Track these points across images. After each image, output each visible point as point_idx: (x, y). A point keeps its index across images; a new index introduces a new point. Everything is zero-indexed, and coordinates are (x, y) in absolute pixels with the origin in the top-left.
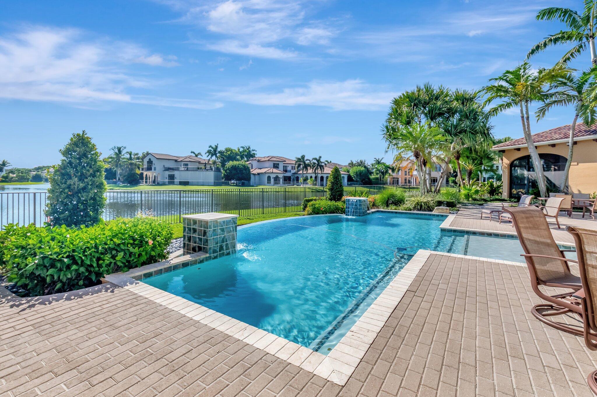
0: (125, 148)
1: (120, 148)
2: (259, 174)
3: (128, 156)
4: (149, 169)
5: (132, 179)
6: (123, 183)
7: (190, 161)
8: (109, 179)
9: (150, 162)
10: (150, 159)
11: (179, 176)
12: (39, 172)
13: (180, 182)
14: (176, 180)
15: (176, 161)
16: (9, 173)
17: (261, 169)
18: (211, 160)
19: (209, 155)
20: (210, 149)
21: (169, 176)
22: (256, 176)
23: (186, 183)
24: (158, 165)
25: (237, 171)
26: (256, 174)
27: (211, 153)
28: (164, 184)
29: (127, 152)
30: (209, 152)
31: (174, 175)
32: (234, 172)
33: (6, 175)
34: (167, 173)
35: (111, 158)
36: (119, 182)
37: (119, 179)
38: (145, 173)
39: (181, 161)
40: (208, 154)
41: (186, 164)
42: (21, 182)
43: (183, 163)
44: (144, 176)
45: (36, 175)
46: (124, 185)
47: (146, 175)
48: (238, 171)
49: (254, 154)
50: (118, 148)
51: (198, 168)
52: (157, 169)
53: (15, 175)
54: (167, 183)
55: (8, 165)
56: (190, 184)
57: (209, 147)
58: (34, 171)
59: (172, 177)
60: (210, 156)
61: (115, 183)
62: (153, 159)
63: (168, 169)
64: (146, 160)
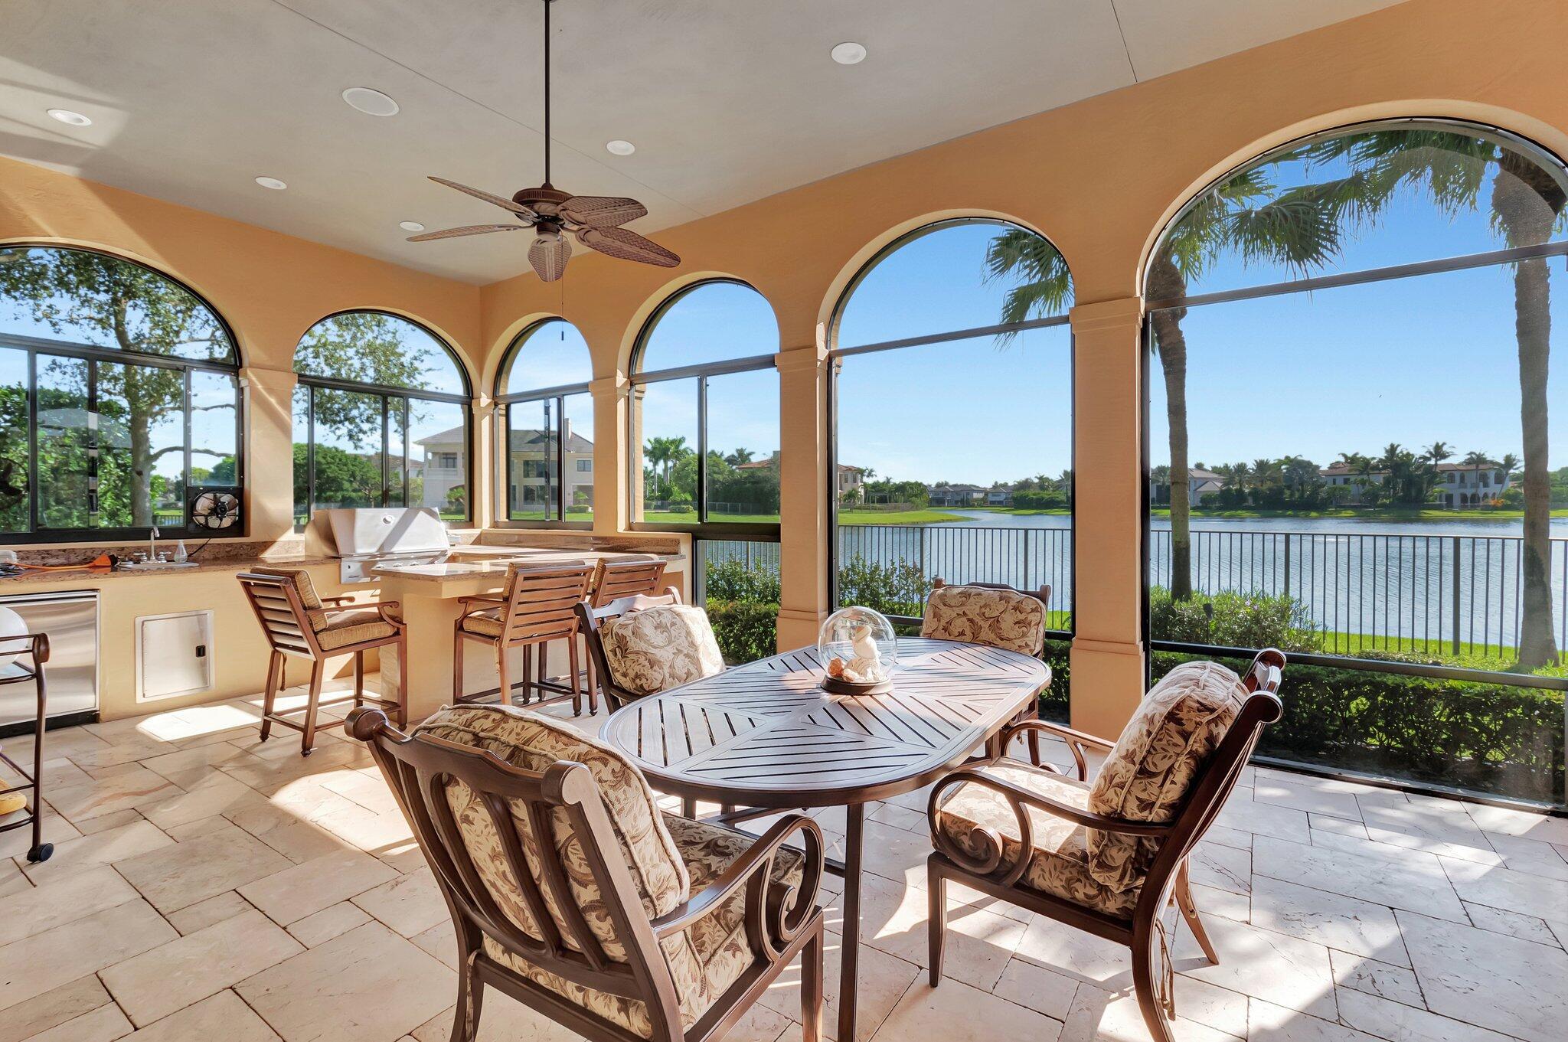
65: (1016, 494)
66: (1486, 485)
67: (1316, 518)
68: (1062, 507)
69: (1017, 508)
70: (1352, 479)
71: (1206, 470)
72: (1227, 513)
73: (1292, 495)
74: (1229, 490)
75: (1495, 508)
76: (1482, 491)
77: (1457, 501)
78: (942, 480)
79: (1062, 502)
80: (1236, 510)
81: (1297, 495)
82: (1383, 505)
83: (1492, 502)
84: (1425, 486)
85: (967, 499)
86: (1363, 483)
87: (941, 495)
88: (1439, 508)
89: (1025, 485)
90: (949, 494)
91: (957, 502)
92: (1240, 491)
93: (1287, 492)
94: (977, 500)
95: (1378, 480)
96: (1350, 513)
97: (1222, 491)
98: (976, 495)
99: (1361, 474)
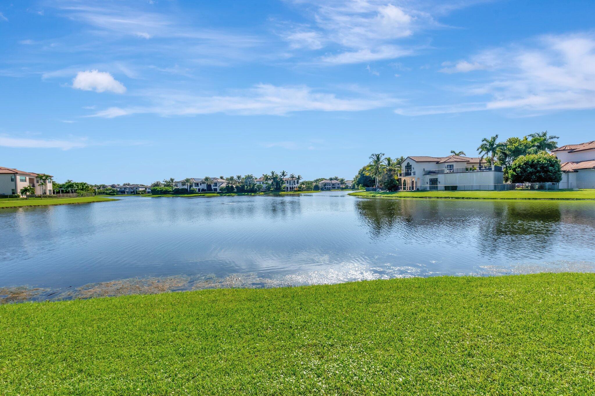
0: (383, 155)
1: (379, 155)
2: (576, 171)
3: (387, 162)
4: (408, 174)
5: (392, 185)
6: (382, 189)
7: (456, 161)
8: (368, 186)
9: (409, 167)
10: (408, 163)
11: (443, 180)
12: (317, 183)
13: (445, 186)
14: (440, 185)
15: (438, 163)
16: (302, 184)
17: (577, 163)
18: (485, 157)
19: (481, 152)
20: (485, 142)
21: (430, 181)
22: (570, 174)
23: (454, 188)
24: (417, 169)
25: (536, 169)
26: (571, 170)
27: (486, 148)
28: (424, 190)
29: (386, 158)
30: (483, 147)
31: (437, 179)
32: (530, 170)
33: (300, 186)
34: (428, 177)
35: (371, 166)
36: (378, 189)
37: (378, 186)
38: (403, 179)
39: (445, 162)
40: (480, 150)
41: (450, 165)
42: (308, 191)
43: (446, 164)
44: (402, 182)
45: (316, 185)
46: (383, 191)
47: (405, 181)
48: (539, 169)
49: (554, 143)
50: (376, 155)
51: (467, 169)
52: (416, 173)
53: (305, 186)
54: (428, 189)
55: (301, 178)
56: (458, 189)
57: (483, 141)
58: (314, 183)
59: (434, 182)
60: (484, 152)
61: (375, 190)
62: (412, 163)
63: (430, 173)
64: (404, 165)
65: (152, 188)
66: (295, 184)
67: (254, 195)
68: (170, 194)
69: (153, 194)
70: (264, 182)
71: (224, 179)
72: (227, 194)
73: (247, 188)
74: (229, 186)
75: (296, 191)
76: (294, 186)
77: (289, 189)
78: (126, 182)
79: (171, 191)
80: (231, 193)
81: (249, 187)
82: (272, 191)
83: (296, 189)
84: (281, 184)
85: (136, 191)
86: (267, 183)
87: (123, 189)
88: (284, 191)
89: (157, 185)
90: (128, 189)
91: (132, 192)
92: (232, 187)
93: (246, 187)
94: (140, 191)
95: (270, 182)
96: (263, 193)
97: (226, 186)
98: (140, 189)
99: (266, 181)
